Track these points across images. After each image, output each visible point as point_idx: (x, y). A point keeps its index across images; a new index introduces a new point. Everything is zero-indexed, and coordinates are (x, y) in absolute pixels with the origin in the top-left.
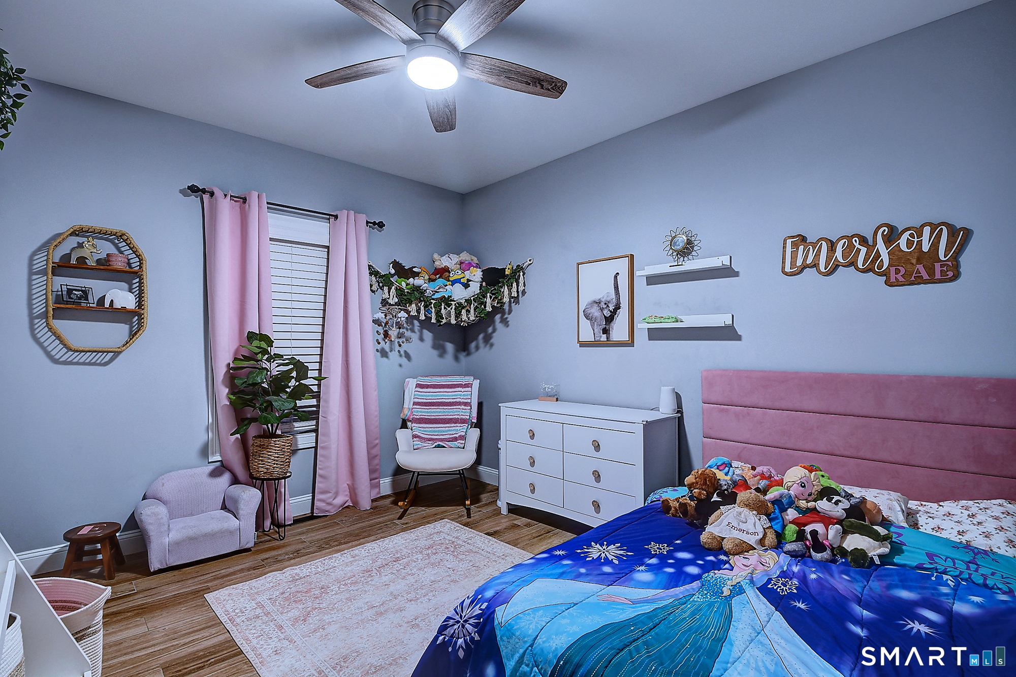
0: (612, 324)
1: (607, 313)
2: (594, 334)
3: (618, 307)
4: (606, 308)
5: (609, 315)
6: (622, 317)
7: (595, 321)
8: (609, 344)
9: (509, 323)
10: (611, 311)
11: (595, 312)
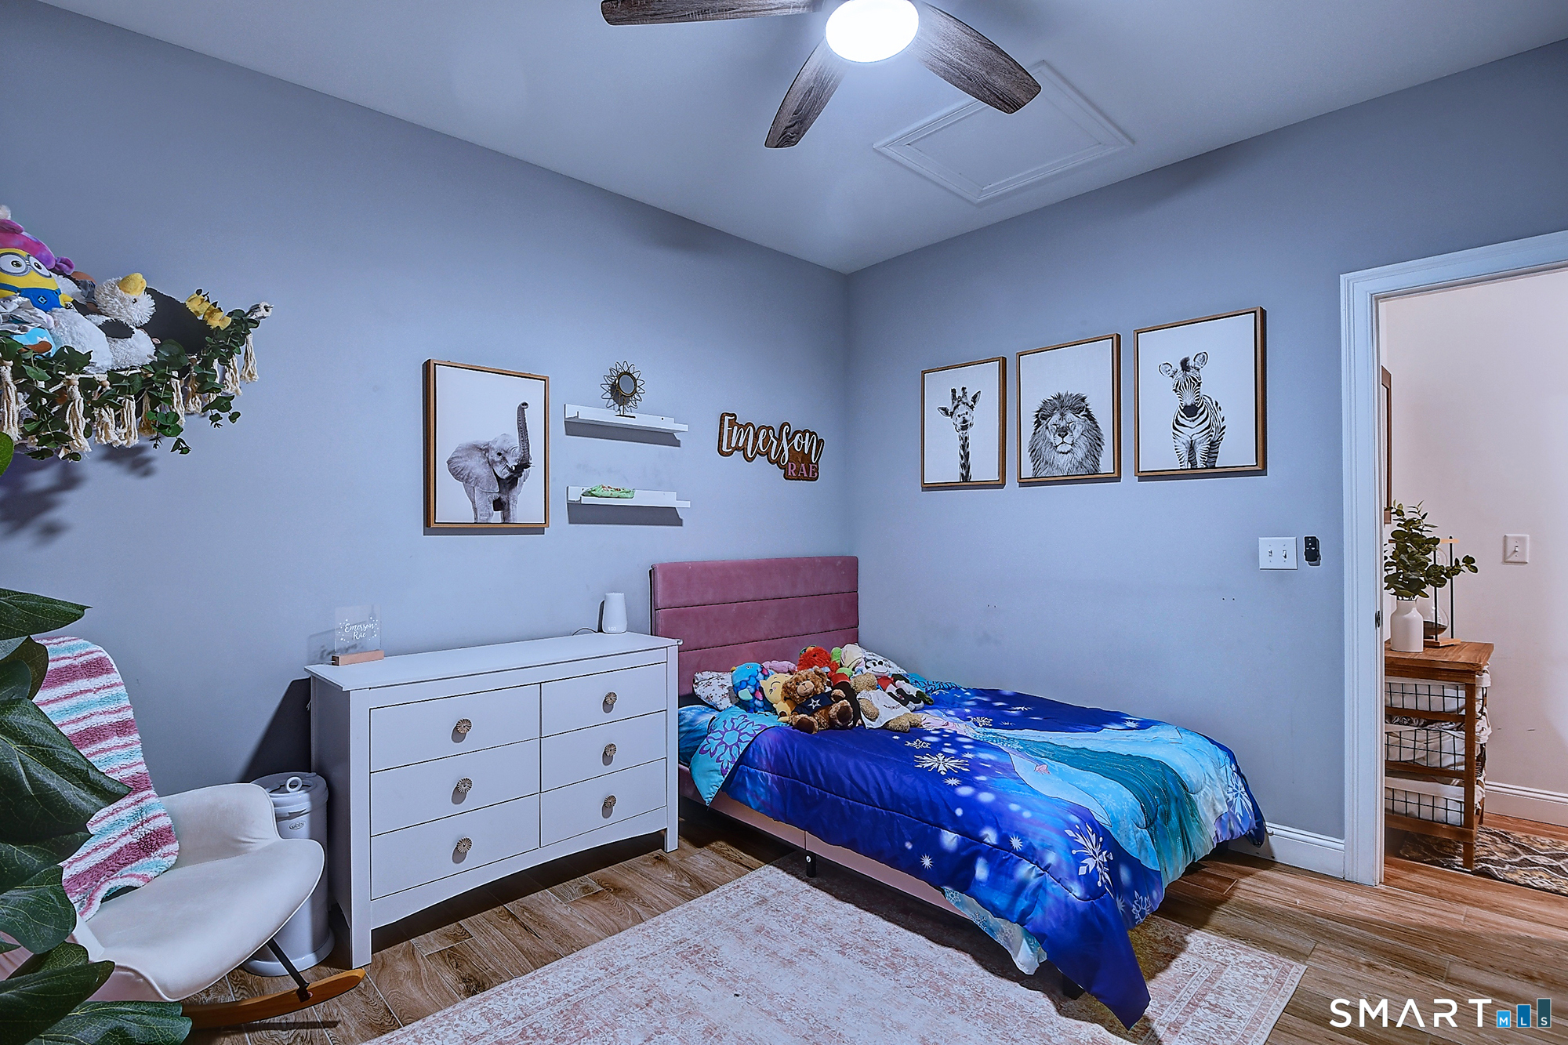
0: (514, 492)
1: (504, 473)
2: (475, 510)
3: (523, 464)
4: (500, 462)
5: (506, 476)
6: (532, 481)
7: (476, 484)
8: (509, 528)
9: (154, 464)
10: (510, 470)
11: (476, 466)
